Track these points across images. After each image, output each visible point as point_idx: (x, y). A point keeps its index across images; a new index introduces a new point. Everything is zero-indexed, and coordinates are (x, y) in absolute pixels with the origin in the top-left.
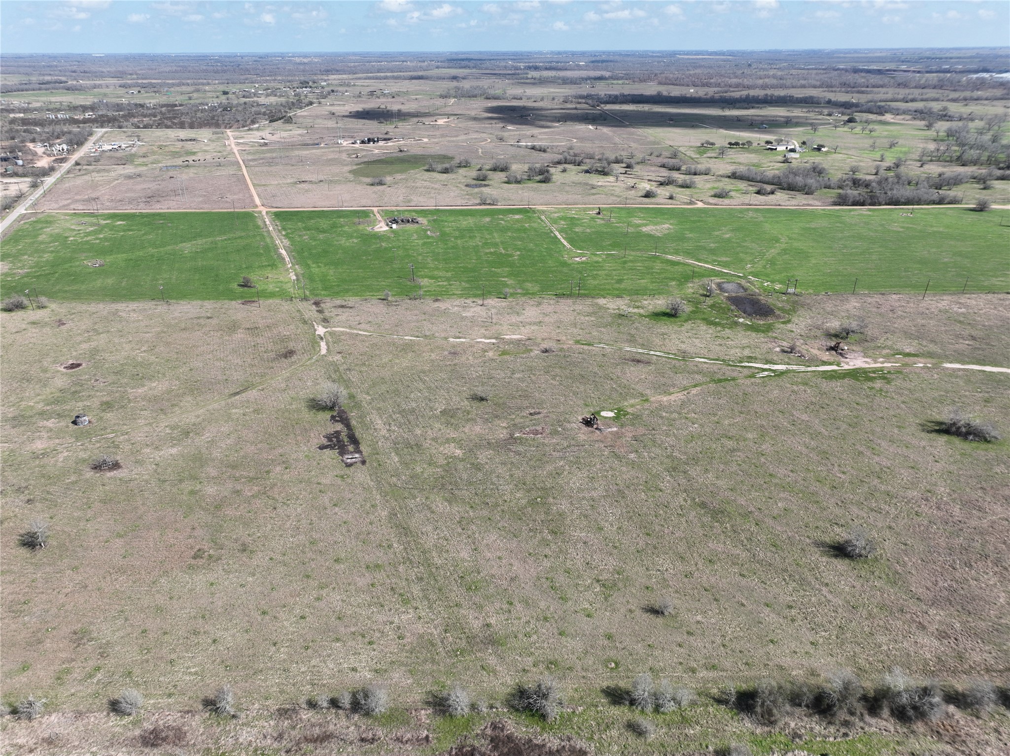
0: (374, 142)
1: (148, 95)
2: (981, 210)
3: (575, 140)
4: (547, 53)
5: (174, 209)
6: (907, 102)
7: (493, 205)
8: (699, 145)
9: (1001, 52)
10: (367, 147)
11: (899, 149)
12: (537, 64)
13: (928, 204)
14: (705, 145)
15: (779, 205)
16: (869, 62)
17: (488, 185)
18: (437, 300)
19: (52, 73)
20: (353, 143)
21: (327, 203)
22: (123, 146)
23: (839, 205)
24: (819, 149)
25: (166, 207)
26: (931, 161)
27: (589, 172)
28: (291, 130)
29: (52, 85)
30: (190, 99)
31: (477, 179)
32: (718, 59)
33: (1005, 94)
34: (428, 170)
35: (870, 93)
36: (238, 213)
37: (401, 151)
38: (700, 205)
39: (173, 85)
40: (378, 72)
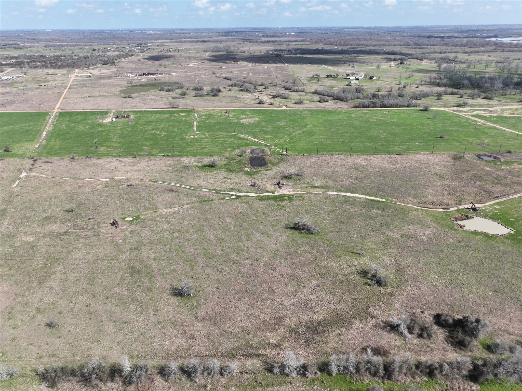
0: (146, 75)
1: (54, 51)
2: (426, 110)
3: (251, 74)
4: (281, 28)
5: (10, 111)
6: (441, 53)
7: (177, 108)
8: (312, 76)
9: (512, 27)
10: (141, 78)
11: (414, 78)
12: (268, 34)
13: (402, 107)
14: (315, 76)
15: (325, 108)
16: (439, 32)
17: (184, 98)
18: (100, 158)
19: (16, 39)
20: (135, 76)
21: (92, 108)
22: (15, 77)
23: (356, 108)
24: (371, 78)
25: (6, 109)
26: (425, 84)
27: (242, 91)
28: (110, 69)
29: (8, 46)
30: (73, 53)
31: (181, 95)
32: (364, 31)
33: (494, 49)
34: (160, 90)
35: (427, 48)
36: (41, 113)
37: (156, 80)
38: (284, 108)
39: (72, 45)
40: (185, 39)
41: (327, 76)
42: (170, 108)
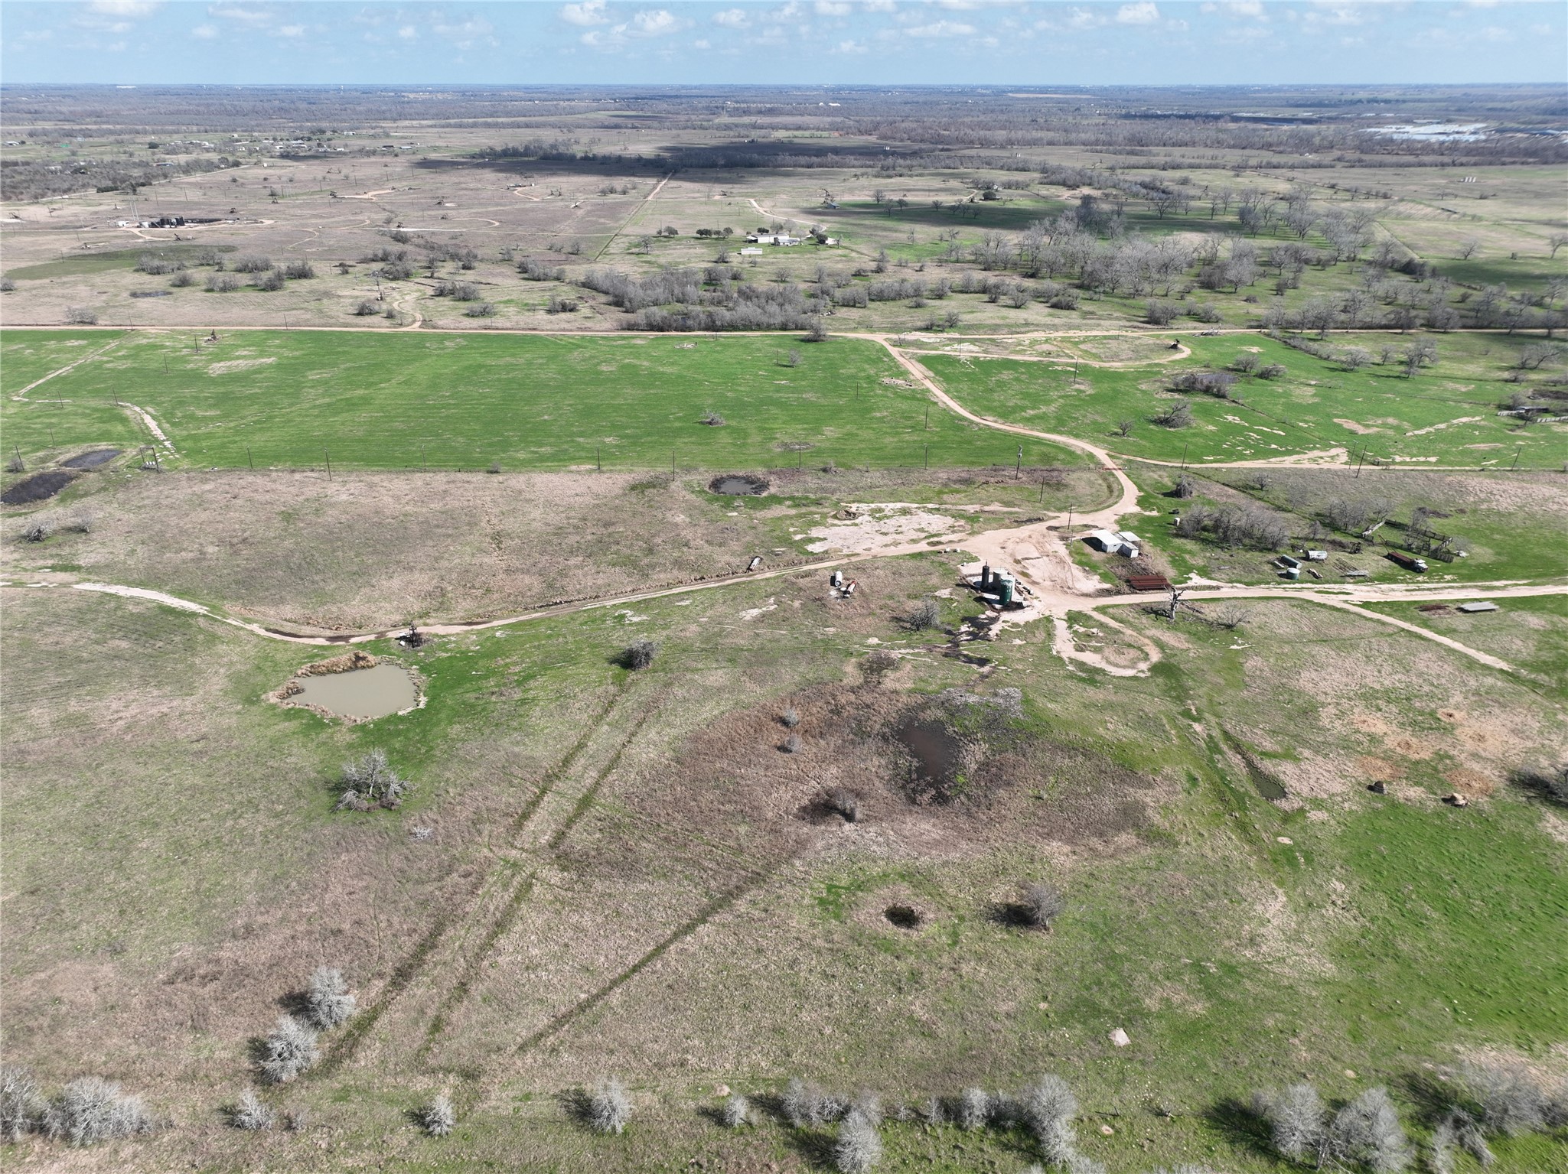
0: (171, 224)
2: (816, 341)
3: (497, 224)
8: (655, 234)
11: (960, 242)
14: (664, 234)
15: (535, 329)
17: (170, 294)
20: (138, 227)
23: (629, 329)
31: (172, 285)
34: (138, 270)
37: (179, 239)
38: (413, 327)
41: (700, 232)
42: (69, 324)
